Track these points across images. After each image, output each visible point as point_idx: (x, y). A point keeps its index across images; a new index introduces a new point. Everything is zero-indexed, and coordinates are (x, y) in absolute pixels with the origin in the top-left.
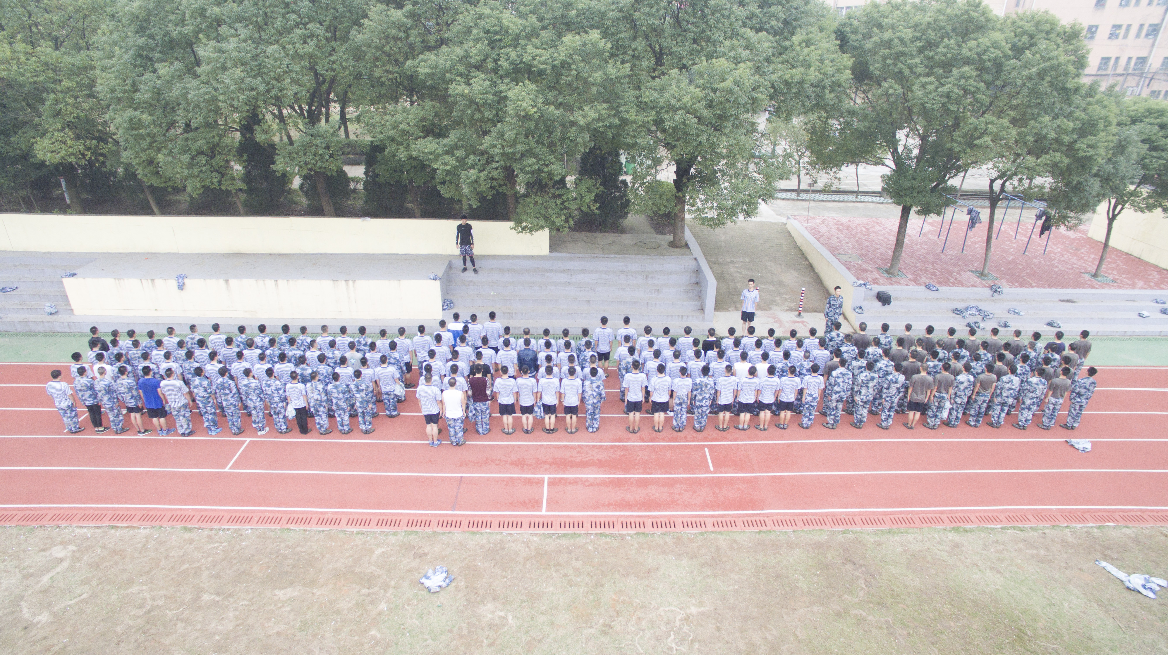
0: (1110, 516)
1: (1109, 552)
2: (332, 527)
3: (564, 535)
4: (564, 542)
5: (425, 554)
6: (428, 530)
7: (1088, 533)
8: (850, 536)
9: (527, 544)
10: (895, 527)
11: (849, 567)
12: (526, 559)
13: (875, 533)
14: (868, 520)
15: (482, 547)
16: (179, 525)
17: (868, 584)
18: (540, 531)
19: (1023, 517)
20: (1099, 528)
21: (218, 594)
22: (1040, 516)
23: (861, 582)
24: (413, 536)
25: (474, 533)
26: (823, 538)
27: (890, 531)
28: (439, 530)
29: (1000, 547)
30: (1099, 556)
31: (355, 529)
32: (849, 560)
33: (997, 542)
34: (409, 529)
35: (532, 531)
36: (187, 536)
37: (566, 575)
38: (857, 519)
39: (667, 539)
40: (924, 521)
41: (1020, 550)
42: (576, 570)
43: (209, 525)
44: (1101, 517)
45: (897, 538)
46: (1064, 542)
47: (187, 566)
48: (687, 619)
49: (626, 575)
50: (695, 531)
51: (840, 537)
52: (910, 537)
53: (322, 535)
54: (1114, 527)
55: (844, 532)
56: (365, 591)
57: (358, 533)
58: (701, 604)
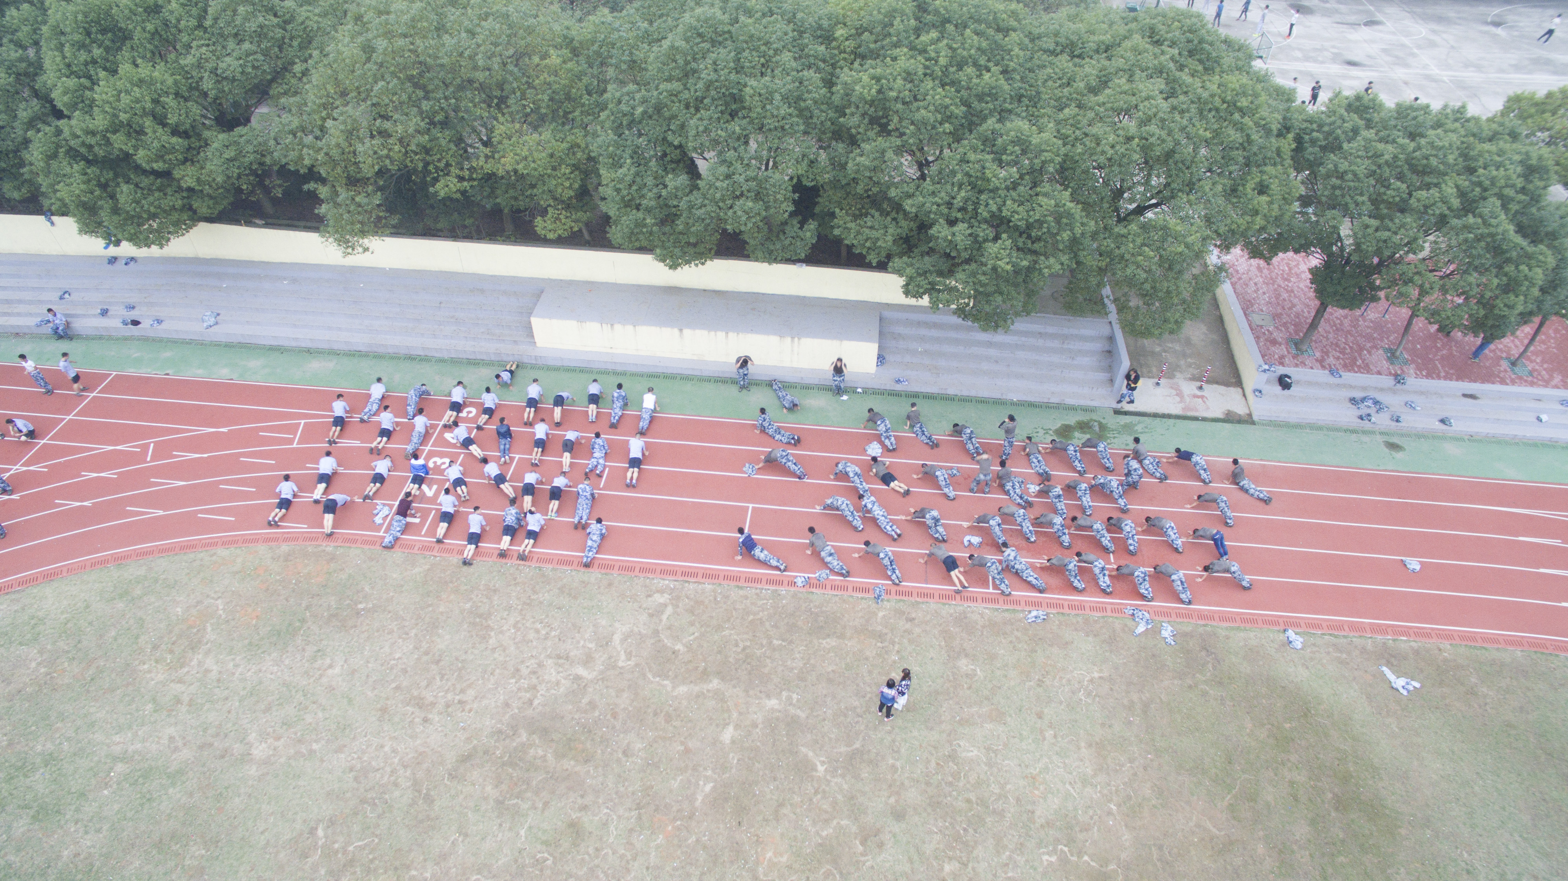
0: (1406, 632)
1: (1393, 660)
2: (842, 593)
3: (1007, 610)
4: (1007, 615)
5: (914, 619)
6: (912, 599)
7: (1384, 643)
8: (1208, 629)
9: (982, 615)
10: (1242, 625)
11: (1204, 653)
12: (983, 627)
13: (1227, 628)
14: (1224, 618)
15: (951, 615)
16: (733, 584)
17: (1214, 668)
18: (990, 606)
19: (1340, 626)
20: (1394, 640)
21: (783, 640)
22: (1353, 627)
23: (1210, 666)
24: (901, 604)
25: (944, 604)
26: (1189, 629)
27: (1238, 628)
28: (919, 599)
29: (1315, 649)
30: (1384, 661)
31: (860, 595)
32: (1204, 648)
33: (1314, 645)
34: (898, 597)
35: (984, 605)
36: (741, 592)
37: (1011, 642)
38: (1216, 616)
39: (1080, 619)
40: (1265, 622)
41: (1328, 653)
42: (1017, 638)
43: (753, 585)
44: (1398, 631)
45: (1242, 634)
46: (1363, 650)
47: (751, 617)
48: (1091, 681)
49: (1051, 645)
50: (1099, 614)
51: (1201, 630)
52: (1252, 635)
53: (837, 599)
54: (1405, 641)
55: (1204, 625)
56: (879, 644)
57: (862, 598)
58: (1101, 671)
